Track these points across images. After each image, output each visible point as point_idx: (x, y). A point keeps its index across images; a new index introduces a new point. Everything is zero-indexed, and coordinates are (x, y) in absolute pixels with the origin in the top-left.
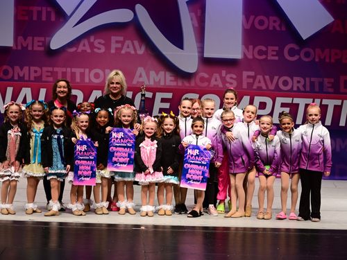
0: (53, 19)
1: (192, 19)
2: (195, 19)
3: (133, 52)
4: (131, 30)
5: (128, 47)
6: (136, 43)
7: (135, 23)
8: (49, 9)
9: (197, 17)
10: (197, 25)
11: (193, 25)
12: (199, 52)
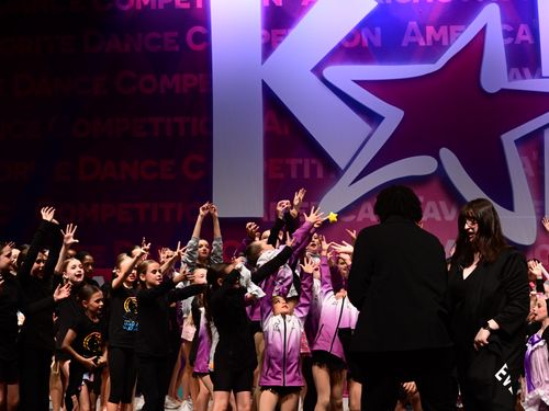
0: (320, 175)
1: (524, 166)
2: (529, 165)
3: (438, 218)
4: (435, 186)
5: (431, 211)
6: (443, 204)
7: (441, 175)
8: (314, 161)
9: (532, 162)
10: (532, 174)
11: (527, 175)
12: (537, 214)
